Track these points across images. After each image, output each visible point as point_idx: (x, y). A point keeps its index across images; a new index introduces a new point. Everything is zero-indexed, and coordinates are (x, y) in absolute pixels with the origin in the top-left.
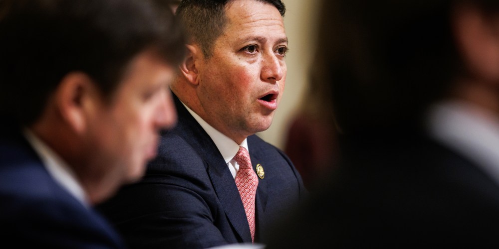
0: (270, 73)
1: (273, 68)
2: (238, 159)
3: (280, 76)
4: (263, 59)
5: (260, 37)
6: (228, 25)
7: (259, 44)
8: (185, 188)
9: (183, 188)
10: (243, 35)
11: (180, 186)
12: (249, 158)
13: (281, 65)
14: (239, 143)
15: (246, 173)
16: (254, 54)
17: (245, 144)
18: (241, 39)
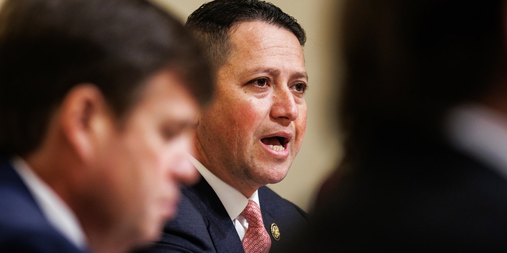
0: (281, 111)
1: (286, 106)
2: (246, 215)
3: (294, 115)
4: (274, 95)
5: (272, 69)
6: (234, 53)
7: (271, 78)
8: (182, 247)
9: (179, 248)
10: (251, 66)
11: (175, 245)
12: (260, 214)
13: (297, 102)
14: (248, 196)
15: (257, 233)
16: (264, 88)
17: (255, 197)
18: (249, 69)
